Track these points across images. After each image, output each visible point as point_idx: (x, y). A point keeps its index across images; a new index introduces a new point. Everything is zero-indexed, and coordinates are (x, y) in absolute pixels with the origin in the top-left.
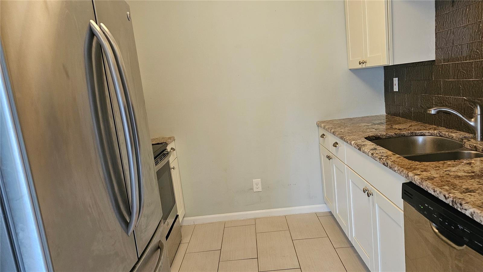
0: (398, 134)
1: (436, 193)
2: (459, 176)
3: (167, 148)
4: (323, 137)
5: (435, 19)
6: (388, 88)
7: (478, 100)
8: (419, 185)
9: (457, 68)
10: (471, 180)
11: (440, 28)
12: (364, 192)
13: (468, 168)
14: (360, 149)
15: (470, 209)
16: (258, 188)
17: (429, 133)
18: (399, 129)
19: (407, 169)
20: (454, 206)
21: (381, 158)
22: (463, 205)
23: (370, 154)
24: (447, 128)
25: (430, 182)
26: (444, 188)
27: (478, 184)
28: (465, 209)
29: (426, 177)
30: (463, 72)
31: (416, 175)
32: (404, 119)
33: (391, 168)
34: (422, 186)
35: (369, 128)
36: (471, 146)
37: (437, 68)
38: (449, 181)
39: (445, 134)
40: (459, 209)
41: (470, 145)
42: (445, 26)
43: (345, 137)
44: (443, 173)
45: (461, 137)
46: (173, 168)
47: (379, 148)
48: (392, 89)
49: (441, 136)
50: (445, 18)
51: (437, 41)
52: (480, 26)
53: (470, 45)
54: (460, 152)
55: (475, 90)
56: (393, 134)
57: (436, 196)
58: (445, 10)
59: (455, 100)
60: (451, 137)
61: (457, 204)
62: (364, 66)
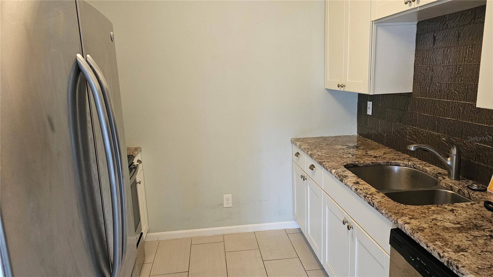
0: (374, 162)
1: (429, 248)
2: (447, 227)
3: (134, 161)
4: (298, 156)
5: (415, 54)
6: (361, 110)
7: (453, 139)
8: (410, 235)
9: (434, 105)
10: (459, 233)
11: (420, 63)
12: (344, 223)
13: (452, 217)
14: (341, 180)
15: (467, 275)
16: (228, 203)
17: (403, 163)
18: (375, 157)
19: (395, 213)
20: (449, 266)
21: (366, 196)
22: (460, 269)
23: (353, 189)
24: (419, 160)
25: (421, 234)
26: (437, 245)
27: (467, 240)
28: (461, 273)
29: (417, 228)
30: (440, 109)
31: (406, 223)
32: (376, 143)
33: (378, 209)
34: (414, 237)
35: (345, 152)
36: (446, 185)
37: (413, 101)
38: (439, 234)
39: (419, 167)
40: (455, 272)
41: (445, 183)
42: (424, 61)
43: (324, 164)
44: (431, 222)
45: (435, 172)
46: (139, 183)
47: (362, 182)
48: (365, 112)
49: (415, 168)
50: (425, 54)
51: (415, 75)
52: (460, 69)
53: (449, 85)
54: (437, 190)
55: (451, 128)
56: (369, 162)
57: (429, 251)
58: (425, 46)
59: (430, 134)
60: (425, 171)
61: (453, 266)
62: (342, 89)
